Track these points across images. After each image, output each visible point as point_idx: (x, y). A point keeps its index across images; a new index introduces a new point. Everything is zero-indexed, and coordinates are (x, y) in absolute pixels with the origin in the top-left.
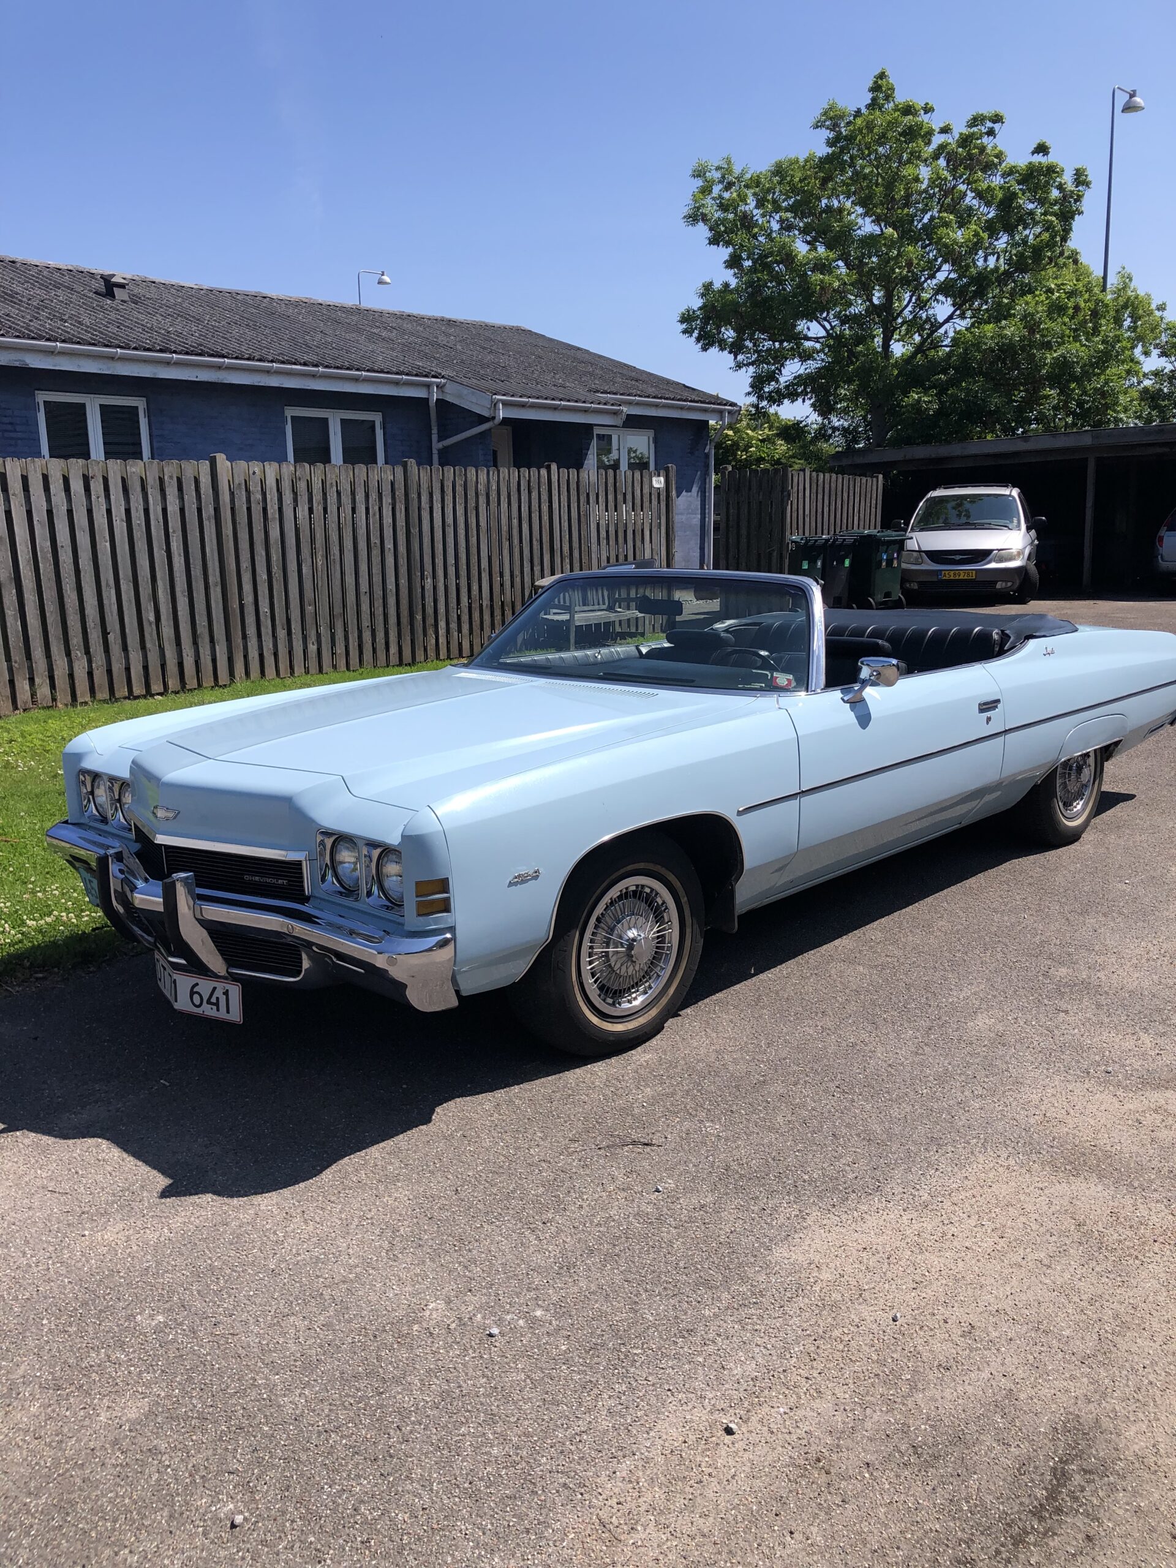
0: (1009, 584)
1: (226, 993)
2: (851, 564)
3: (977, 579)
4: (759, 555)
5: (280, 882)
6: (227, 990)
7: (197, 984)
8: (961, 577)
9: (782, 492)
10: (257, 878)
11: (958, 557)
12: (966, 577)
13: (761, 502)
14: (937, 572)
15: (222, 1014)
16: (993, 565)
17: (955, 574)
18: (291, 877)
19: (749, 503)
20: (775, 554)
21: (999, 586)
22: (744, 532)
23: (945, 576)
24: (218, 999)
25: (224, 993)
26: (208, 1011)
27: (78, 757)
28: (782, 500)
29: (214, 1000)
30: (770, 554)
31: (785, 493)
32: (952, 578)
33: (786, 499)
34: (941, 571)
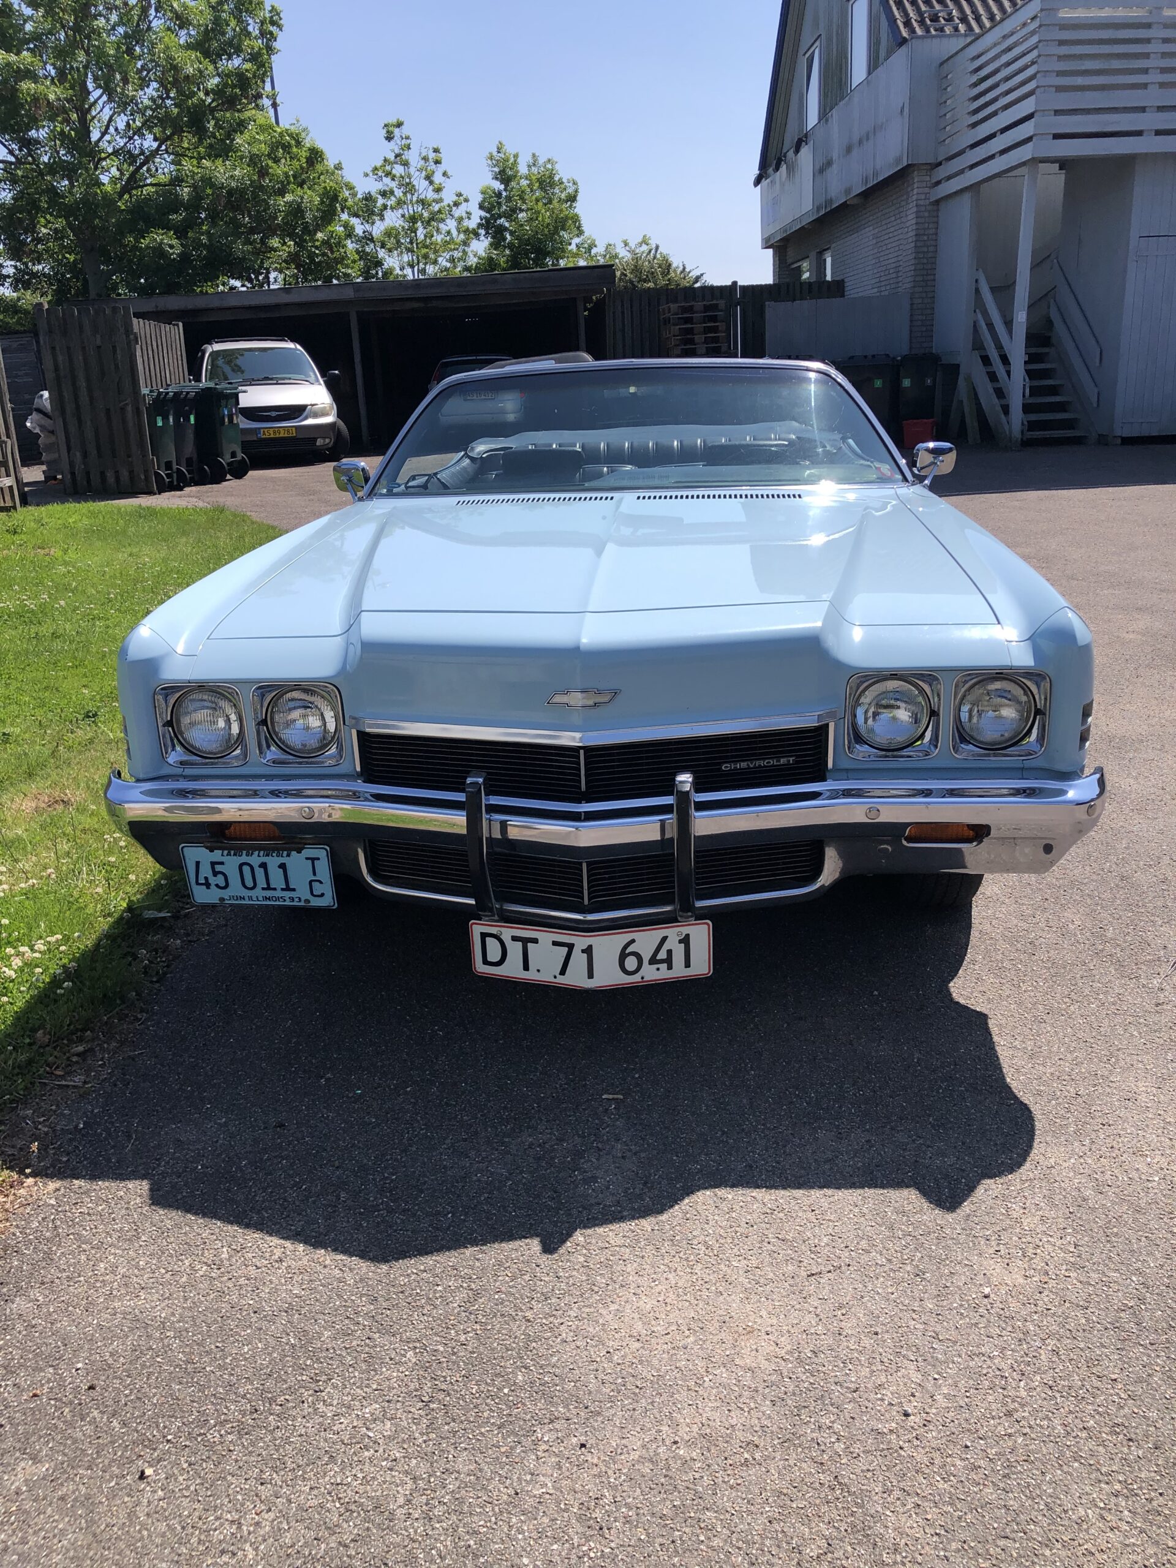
0: (327, 441)
1: (686, 941)
2: (196, 420)
3: (299, 436)
4: (108, 411)
5: (783, 761)
6: (688, 936)
7: (633, 941)
8: (282, 435)
9: (128, 336)
10: (744, 765)
11: (274, 414)
12: (286, 435)
13: (99, 347)
14: (256, 431)
15: (679, 971)
16: (310, 421)
17: (274, 433)
18: (800, 750)
19: (84, 348)
20: (129, 408)
21: (319, 442)
22: (82, 383)
23: (264, 434)
24: (670, 952)
25: (680, 942)
26: (651, 974)
27: (149, 666)
28: (129, 343)
29: (662, 955)
30: (123, 409)
31: (132, 337)
32: (272, 436)
33: (133, 343)
34: (260, 429)
